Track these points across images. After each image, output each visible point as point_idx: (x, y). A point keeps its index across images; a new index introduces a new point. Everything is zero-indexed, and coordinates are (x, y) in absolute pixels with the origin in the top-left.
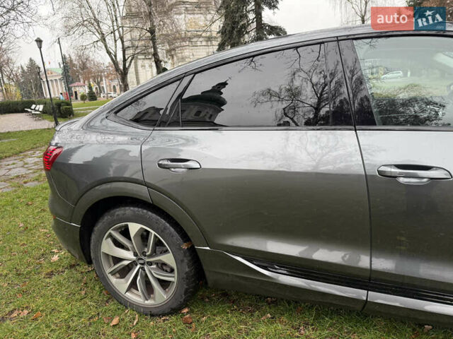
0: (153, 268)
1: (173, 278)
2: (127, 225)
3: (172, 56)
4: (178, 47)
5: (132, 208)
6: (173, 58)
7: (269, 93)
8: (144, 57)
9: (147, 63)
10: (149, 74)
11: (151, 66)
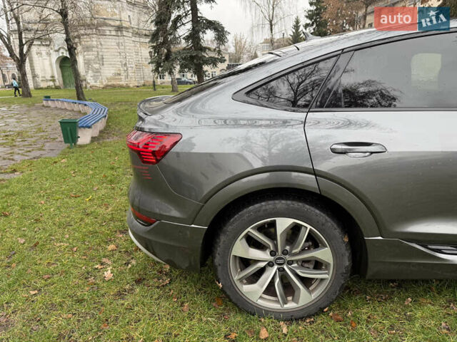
0: (295, 267)
1: (326, 275)
2: (275, 221)
3: (76, 45)
4: (83, 35)
5: (283, 202)
8: (40, 43)
9: (43, 49)
10: (47, 63)
11: (49, 54)
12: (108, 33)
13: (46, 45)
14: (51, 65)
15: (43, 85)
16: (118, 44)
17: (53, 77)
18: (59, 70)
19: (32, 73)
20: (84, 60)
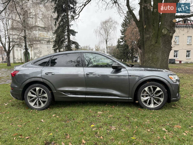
0: (41, 99)
2: (36, 88)
3: (31, 47)
4: (34, 44)
6: (32, 47)
7: (71, 61)
8: (17, 46)
9: (19, 49)
10: (19, 53)
11: (21, 50)
12: (44, 43)
13: (20, 47)
14: (21, 54)
15: (17, 62)
16: (48, 47)
17: (21, 59)
18: (24, 56)
19: (13, 57)
20: (34, 53)
